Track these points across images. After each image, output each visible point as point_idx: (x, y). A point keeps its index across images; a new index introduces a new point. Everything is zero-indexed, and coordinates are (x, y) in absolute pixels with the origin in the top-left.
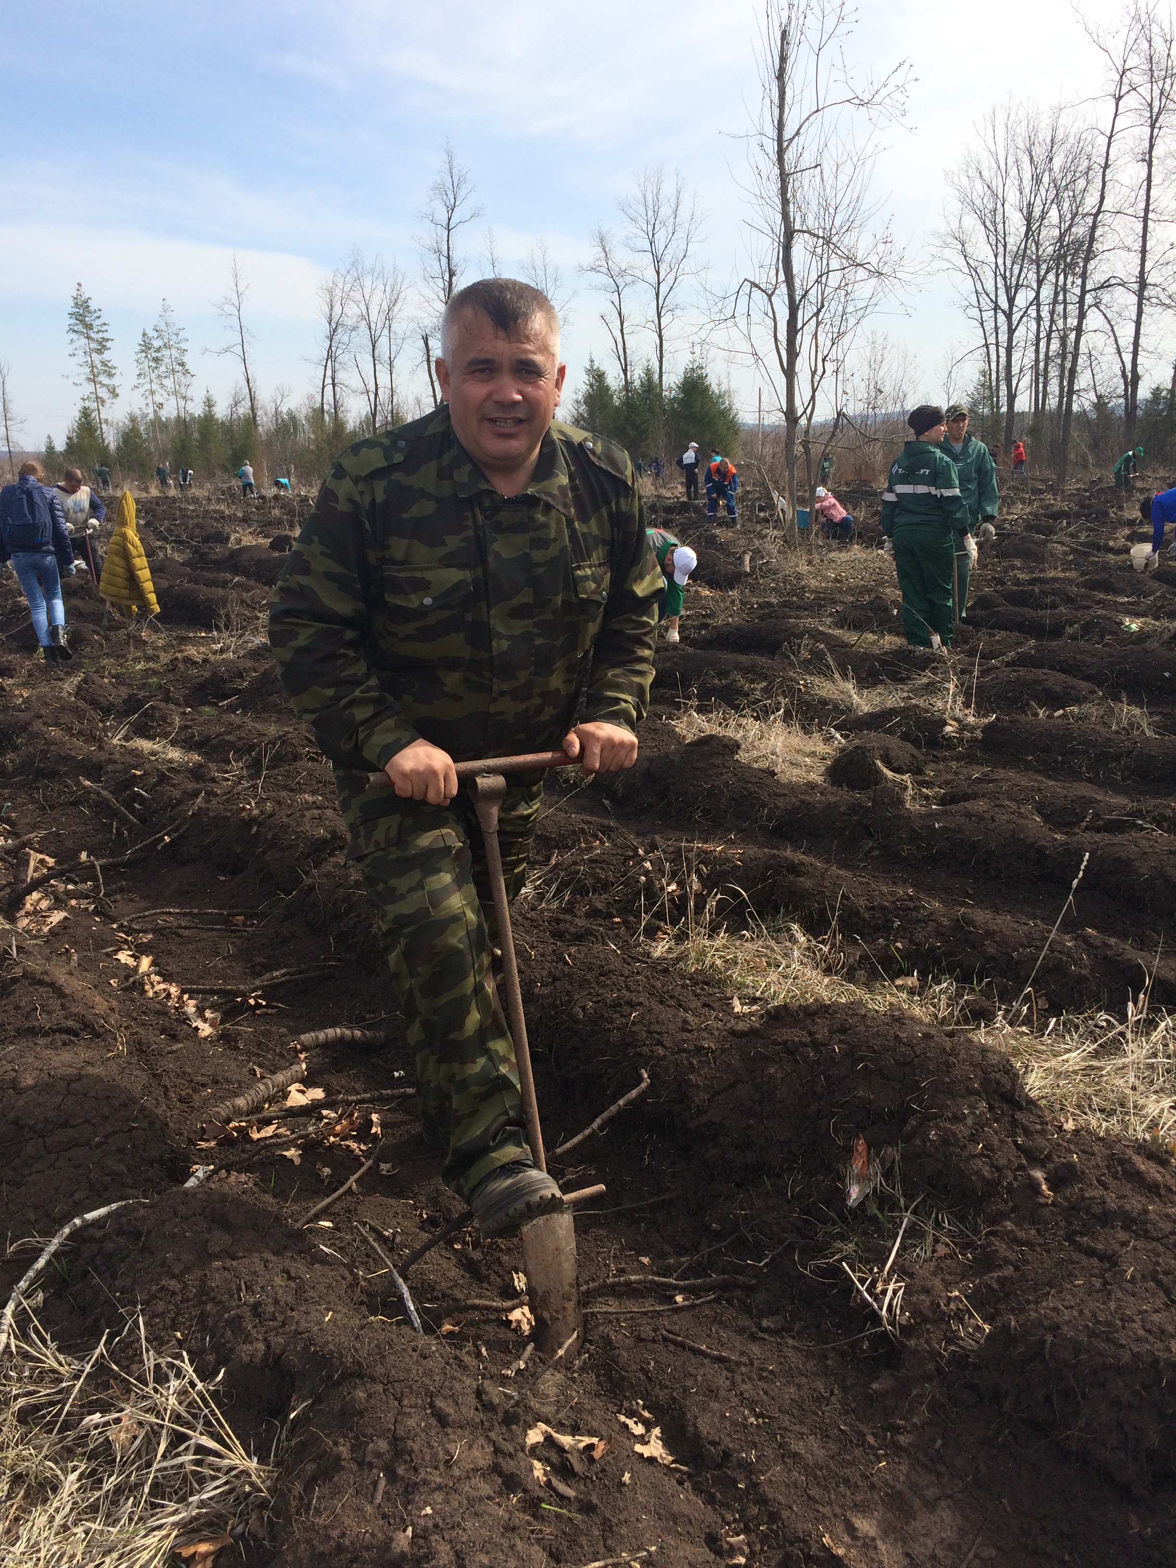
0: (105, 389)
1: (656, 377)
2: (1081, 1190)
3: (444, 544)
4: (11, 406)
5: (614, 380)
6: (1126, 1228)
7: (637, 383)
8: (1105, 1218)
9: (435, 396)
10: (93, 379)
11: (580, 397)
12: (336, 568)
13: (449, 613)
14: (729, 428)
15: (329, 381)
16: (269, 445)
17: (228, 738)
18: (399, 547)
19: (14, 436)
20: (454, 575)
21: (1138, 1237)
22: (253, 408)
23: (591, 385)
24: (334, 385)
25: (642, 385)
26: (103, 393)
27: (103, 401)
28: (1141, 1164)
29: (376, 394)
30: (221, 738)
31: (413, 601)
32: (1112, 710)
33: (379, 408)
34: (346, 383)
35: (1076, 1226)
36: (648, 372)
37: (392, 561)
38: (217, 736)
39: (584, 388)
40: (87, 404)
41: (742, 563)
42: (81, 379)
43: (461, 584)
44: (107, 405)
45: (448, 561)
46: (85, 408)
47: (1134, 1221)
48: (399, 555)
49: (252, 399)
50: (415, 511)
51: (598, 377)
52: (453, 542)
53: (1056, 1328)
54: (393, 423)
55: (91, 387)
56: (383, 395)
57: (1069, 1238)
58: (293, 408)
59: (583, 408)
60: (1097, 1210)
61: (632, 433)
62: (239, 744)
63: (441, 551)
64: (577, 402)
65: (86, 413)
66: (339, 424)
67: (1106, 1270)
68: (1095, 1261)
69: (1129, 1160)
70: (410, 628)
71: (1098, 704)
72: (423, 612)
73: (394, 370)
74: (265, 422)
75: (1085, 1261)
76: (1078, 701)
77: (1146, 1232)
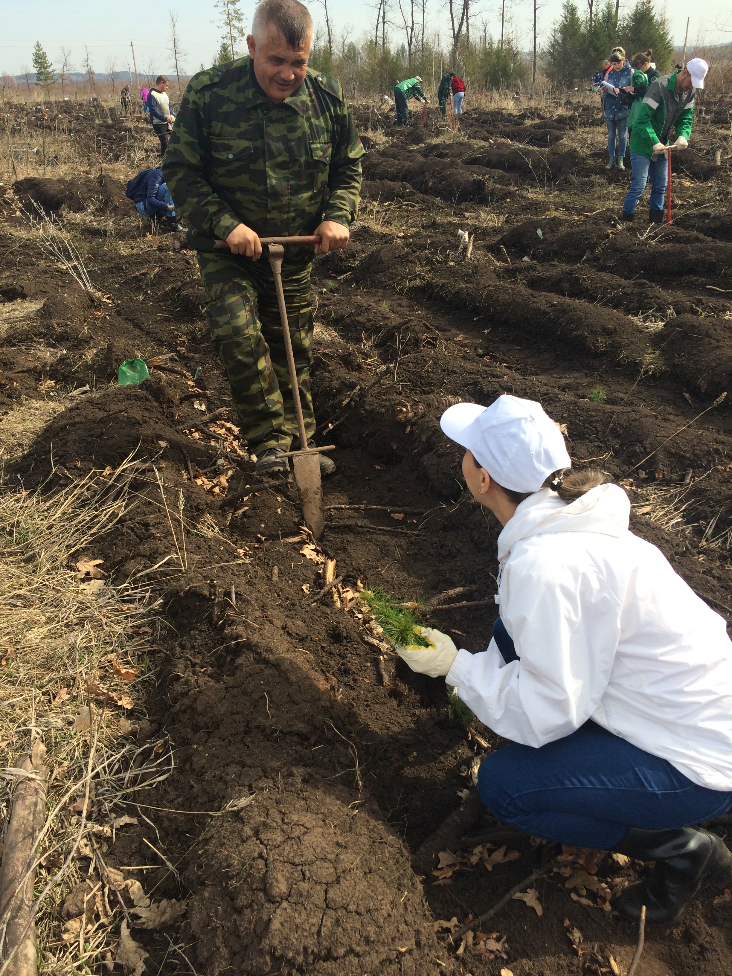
0: (236, 30)
1: (614, 10)
3: (240, 127)
4: (178, 44)
5: (582, 14)
7: (600, 15)
9: (453, 29)
10: (229, 24)
11: (557, 27)
12: (190, 139)
13: (241, 163)
14: (665, 49)
15: (381, 20)
16: (340, 67)
17: (358, 318)
18: (217, 127)
19: (181, 64)
20: (244, 144)
22: (330, 42)
23: (566, 17)
24: (384, 23)
25: (604, 16)
26: (235, 33)
27: (235, 39)
29: (412, 29)
30: (352, 318)
31: (223, 156)
33: (414, 40)
34: (393, 21)
36: (609, 7)
37: (213, 134)
38: (349, 316)
39: (560, 20)
40: (225, 41)
41: (714, 159)
42: (221, 24)
43: (247, 148)
44: (237, 41)
45: (241, 136)
46: (224, 44)
48: (217, 131)
49: (330, 35)
50: (224, 109)
51: (571, 10)
52: (244, 126)
54: (422, 51)
55: (227, 29)
56: (417, 28)
58: (354, 41)
59: (559, 36)
61: (593, 54)
62: (368, 325)
63: (237, 130)
64: (555, 31)
65: (224, 48)
66: (386, 53)
70: (222, 170)
72: (228, 162)
73: (426, 10)
74: (337, 50)
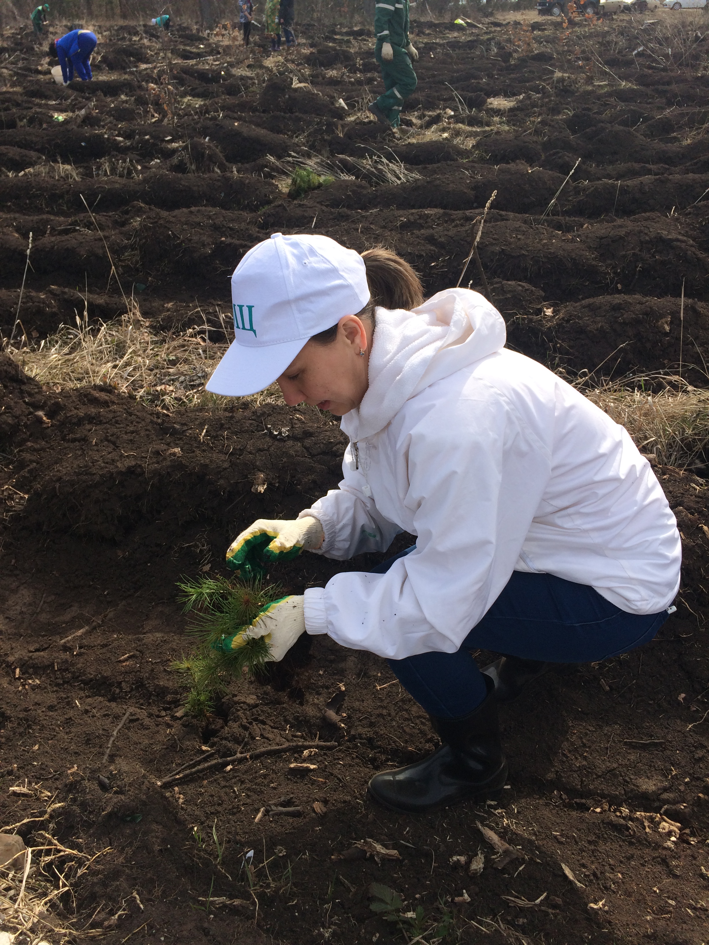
2: (65, 414)
6: (90, 423)
8: (80, 422)
21: (96, 424)
28: (96, 394)
32: (53, 167)
35: (66, 431)
47: (93, 418)
53: (60, 479)
57: (63, 439)
60: (75, 420)
67: (83, 445)
68: (77, 443)
69: (89, 394)
71: (45, 165)
75: (72, 445)
76: (32, 164)
77: (101, 421)
